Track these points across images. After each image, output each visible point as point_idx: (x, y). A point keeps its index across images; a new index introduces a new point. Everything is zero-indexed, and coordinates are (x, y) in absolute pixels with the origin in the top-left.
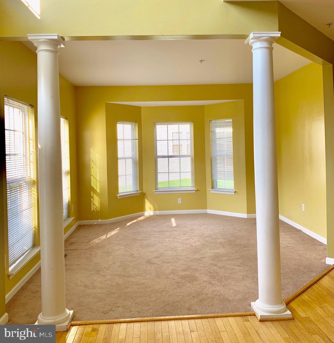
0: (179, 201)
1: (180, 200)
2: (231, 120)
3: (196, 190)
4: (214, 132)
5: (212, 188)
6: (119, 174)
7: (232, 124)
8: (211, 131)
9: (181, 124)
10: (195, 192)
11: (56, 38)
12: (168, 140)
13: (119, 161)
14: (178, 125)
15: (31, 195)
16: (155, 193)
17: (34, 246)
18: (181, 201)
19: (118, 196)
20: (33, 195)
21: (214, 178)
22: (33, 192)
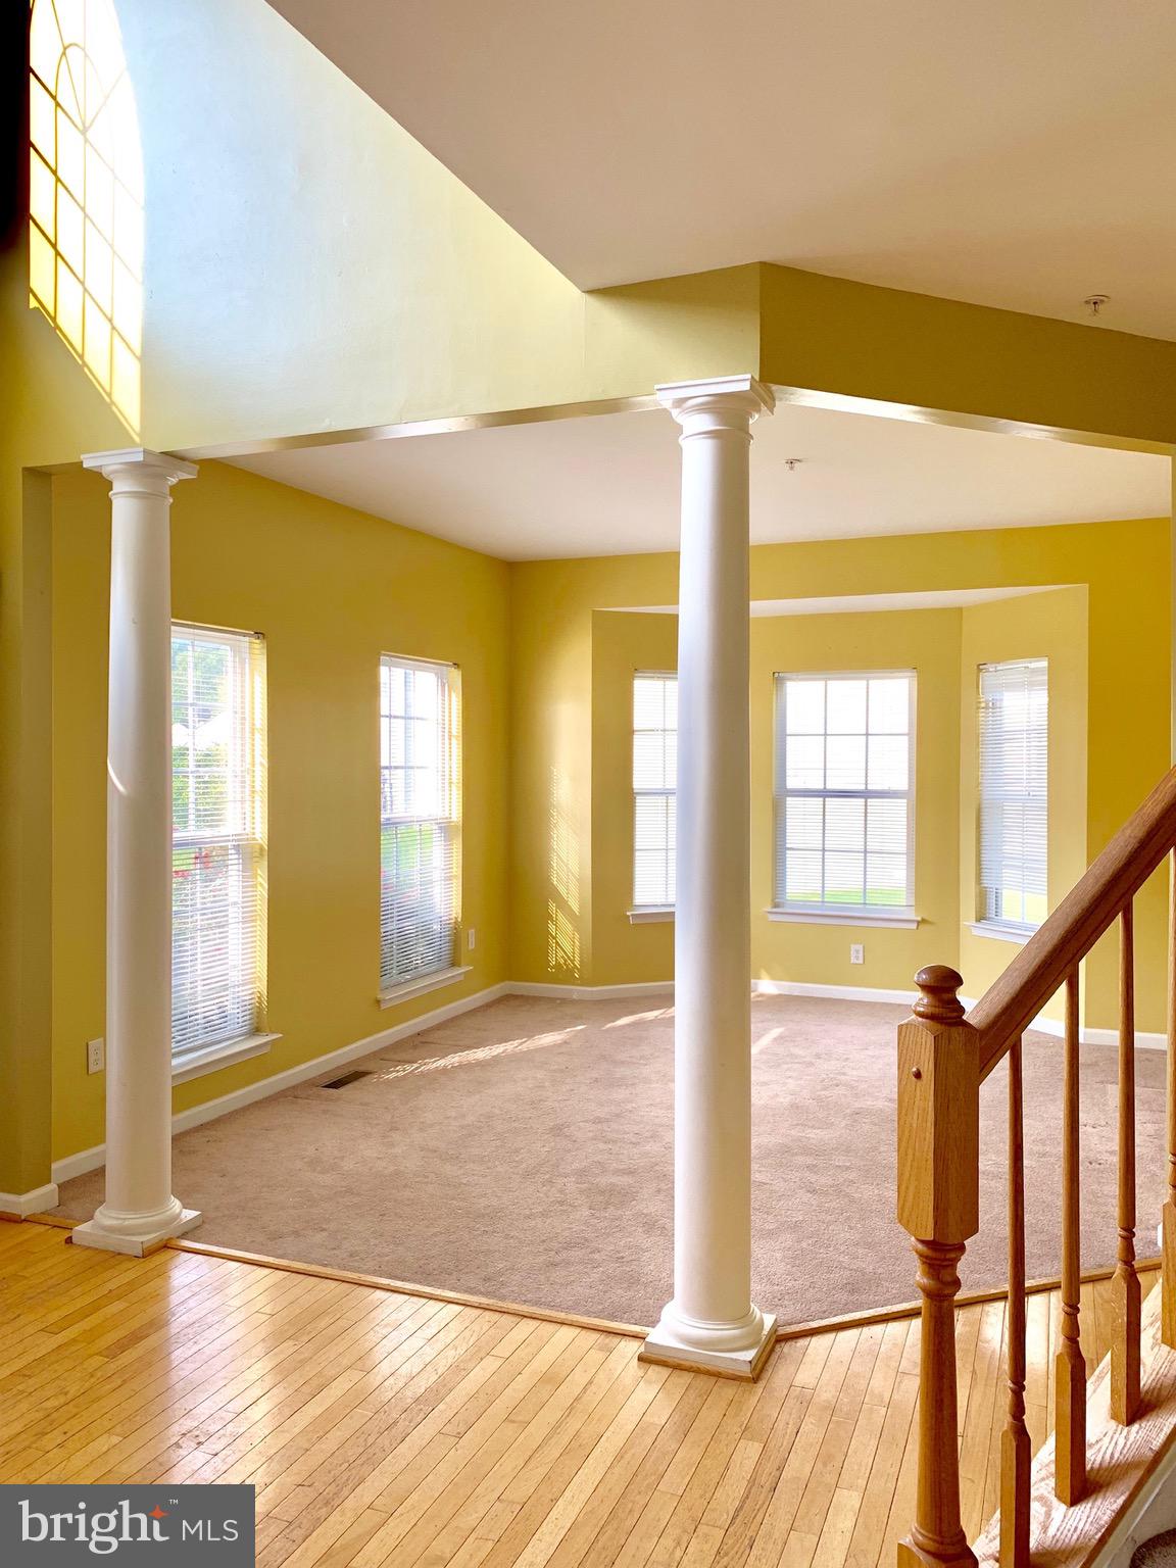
0: (856, 953)
1: (857, 951)
2: (1044, 664)
3: (918, 922)
4: (994, 706)
5: (981, 917)
6: (639, 843)
7: (1046, 677)
8: (983, 705)
9: (874, 678)
10: (914, 926)
11: (140, 458)
12: (825, 735)
13: (640, 801)
14: (865, 682)
15: (255, 886)
16: (772, 918)
17: (257, 1031)
18: (861, 955)
19: (628, 913)
20: (259, 888)
21: (987, 882)
22: (260, 879)
